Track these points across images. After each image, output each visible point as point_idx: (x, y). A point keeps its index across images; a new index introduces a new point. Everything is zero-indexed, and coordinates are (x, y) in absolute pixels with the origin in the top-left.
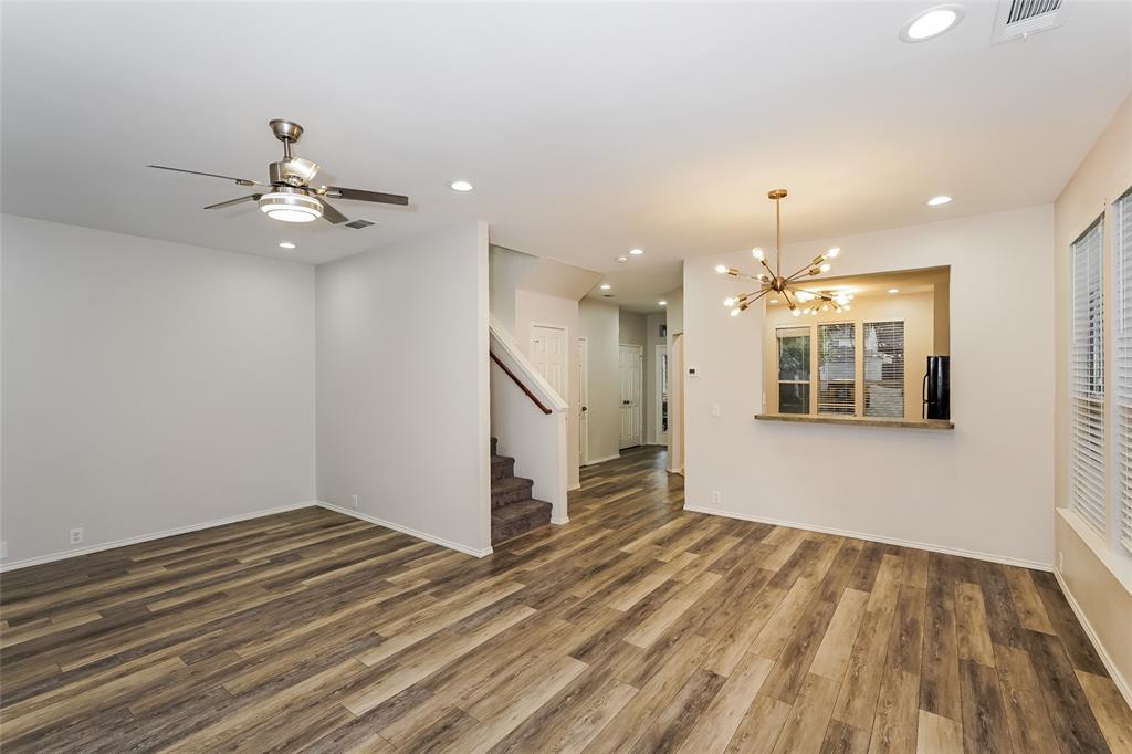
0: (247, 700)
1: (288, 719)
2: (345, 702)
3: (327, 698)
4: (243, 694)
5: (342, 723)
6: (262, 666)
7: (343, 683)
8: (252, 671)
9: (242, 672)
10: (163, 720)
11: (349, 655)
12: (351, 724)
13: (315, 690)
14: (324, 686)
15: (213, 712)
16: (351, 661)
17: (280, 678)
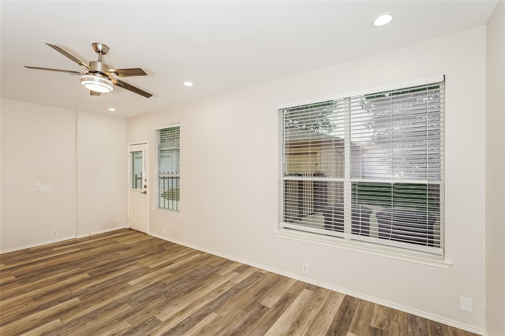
0: (120, 302)
1: (103, 296)
2: (80, 302)
3: (86, 303)
4: (122, 304)
5: (84, 295)
6: (115, 317)
7: (77, 310)
8: (120, 314)
9: (125, 314)
10: (151, 295)
11: (66, 325)
12: (80, 295)
13: (91, 306)
14: (86, 308)
15: (133, 297)
16: (66, 322)
17: (106, 311)
